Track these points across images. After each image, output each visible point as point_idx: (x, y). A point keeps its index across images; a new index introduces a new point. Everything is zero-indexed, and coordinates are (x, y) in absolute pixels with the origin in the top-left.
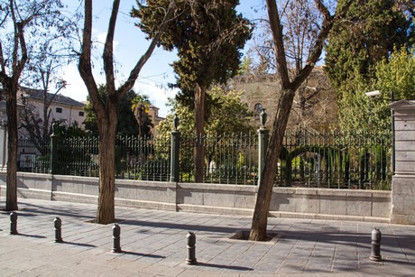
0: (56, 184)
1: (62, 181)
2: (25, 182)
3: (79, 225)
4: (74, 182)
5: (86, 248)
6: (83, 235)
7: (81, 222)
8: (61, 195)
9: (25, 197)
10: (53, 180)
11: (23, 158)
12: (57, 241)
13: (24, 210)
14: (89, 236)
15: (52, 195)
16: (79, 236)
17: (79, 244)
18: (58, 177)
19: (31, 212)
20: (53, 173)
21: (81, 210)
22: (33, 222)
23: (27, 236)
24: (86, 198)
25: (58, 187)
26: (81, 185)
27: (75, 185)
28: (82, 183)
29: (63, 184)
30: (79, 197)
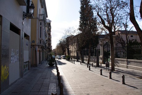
0: (128, 63)
1: (130, 61)
2: (118, 62)
3: (134, 79)
4: (134, 62)
5: (133, 88)
6: (134, 83)
7: (135, 78)
8: (130, 66)
9: (118, 67)
10: (127, 61)
11: (119, 53)
12: (123, 84)
13: (117, 71)
14: (136, 84)
15: (127, 66)
16: (132, 83)
17: (131, 86)
18: (129, 60)
19: (118, 72)
20: (127, 59)
21: (136, 73)
22: (118, 76)
23: (114, 80)
24: (139, 68)
25: (129, 64)
26: (137, 63)
27: (135, 63)
28: (138, 62)
29: (131, 62)
30: (137, 68)
